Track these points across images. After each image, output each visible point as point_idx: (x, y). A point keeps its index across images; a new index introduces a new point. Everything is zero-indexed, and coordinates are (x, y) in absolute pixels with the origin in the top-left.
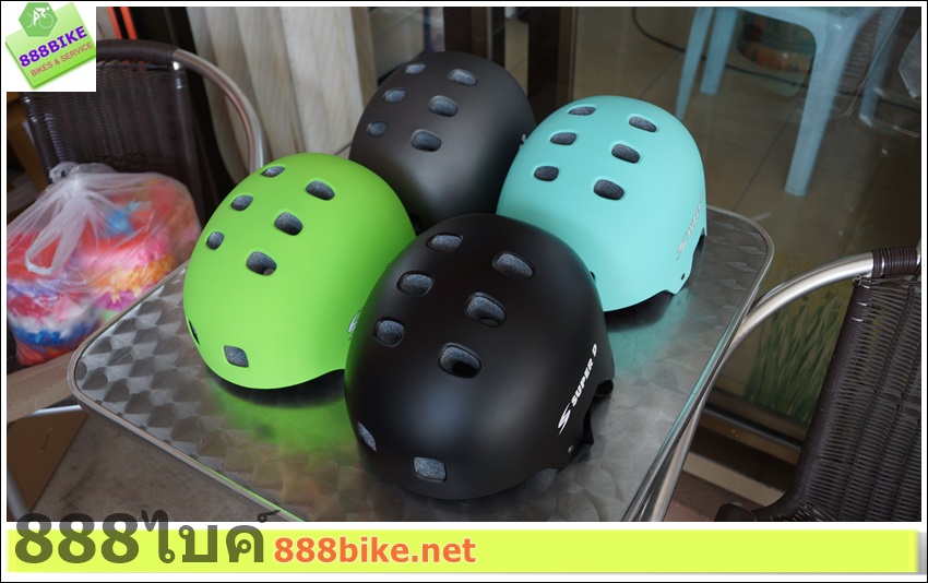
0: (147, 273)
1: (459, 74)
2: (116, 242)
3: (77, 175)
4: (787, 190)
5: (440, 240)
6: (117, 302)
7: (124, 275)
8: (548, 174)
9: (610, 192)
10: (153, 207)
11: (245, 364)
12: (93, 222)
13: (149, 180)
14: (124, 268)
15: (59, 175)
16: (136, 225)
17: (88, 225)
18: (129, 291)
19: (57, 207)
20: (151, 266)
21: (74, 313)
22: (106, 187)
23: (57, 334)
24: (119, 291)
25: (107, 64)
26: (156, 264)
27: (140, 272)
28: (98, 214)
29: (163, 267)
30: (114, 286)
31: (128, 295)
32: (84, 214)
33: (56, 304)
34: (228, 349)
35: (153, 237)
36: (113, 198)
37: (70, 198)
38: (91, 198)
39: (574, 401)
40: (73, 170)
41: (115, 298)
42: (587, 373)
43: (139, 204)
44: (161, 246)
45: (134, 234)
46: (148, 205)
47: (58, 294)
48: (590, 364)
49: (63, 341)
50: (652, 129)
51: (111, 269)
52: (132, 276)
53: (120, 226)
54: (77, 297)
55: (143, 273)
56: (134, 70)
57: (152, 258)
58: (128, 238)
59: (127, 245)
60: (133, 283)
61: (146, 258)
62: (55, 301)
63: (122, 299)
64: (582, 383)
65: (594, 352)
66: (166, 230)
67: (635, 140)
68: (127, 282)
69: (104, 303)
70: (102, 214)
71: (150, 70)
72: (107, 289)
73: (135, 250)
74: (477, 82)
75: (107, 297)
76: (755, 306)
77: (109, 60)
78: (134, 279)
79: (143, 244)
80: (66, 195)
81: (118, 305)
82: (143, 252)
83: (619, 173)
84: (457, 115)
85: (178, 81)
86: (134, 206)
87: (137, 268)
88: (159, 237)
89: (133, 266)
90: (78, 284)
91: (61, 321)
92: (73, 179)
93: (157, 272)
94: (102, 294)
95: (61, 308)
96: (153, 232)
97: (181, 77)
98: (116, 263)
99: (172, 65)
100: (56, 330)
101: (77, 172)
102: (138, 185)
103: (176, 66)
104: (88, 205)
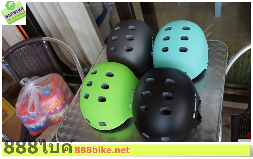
0: (59, 102)
1: (131, 27)
2: (48, 96)
3: (31, 82)
4: (216, 16)
5: (148, 80)
6: (53, 112)
7: (53, 105)
8: (166, 50)
9: (183, 50)
10: (54, 84)
11: (105, 125)
12: (41, 94)
13: (49, 76)
14: (53, 103)
15: (23, 82)
16: (52, 90)
17: (39, 95)
18: (56, 109)
19: (29, 93)
20: (59, 100)
21: (43, 119)
22: (39, 83)
23: (40, 126)
24: (53, 109)
25: (25, 47)
26: (60, 99)
27: (57, 103)
28: (41, 91)
29: (62, 99)
30: (52, 108)
31: (56, 110)
32: (37, 92)
33: (38, 119)
34: (99, 123)
35: (57, 92)
36: (42, 85)
37: (32, 89)
38: (37, 88)
39: (195, 110)
40: (29, 81)
41: (52, 111)
42: (196, 102)
43: (50, 84)
44: (60, 94)
45: (52, 93)
46: (52, 84)
47: (37, 116)
48: (196, 99)
49: (42, 127)
50: (189, 29)
51: (49, 105)
52: (55, 104)
53: (47, 92)
54: (42, 115)
55: (58, 103)
56: (32, 47)
57: (59, 98)
58: (51, 95)
59: (52, 97)
60: (56, 106)
61: (57, 98)
62: (37, 118)
63: (54, 111)
64: (196, 105)
65: (196, 96)
66: (59, 89)
67: (185, 33)
68: (54, 106)
69: (50, 114)
70: (42, 91)
71: (37, 45)
72: (50, 110)
73: (54, 97)
74: (136, 28)
75: (50, 112)
76: (228, 64)
77: (25, 46)
78: (56, 105)
79: (55, 95)
80: (30, 89)
81: (54, 113)
82: (56, 97)
83: (184, 44)
84: (134, 39)
85: (46, 46)
86: (49, 85)
87: (56, 102)
88: (58, 91)
89: (55, 102)
90: (42, 112)
91: (40, 122)
92: (30, 83)
93: (61, 101)
94: (49, 112)
95: (39, 119)
96: (57, 91)
97: (47, 44)
98: (50, 103)
99: (43, 42)
100: (40, 125)
101: (30, 81)
102: (47, 79)
103: (44, 42)
104: (37, 90)
